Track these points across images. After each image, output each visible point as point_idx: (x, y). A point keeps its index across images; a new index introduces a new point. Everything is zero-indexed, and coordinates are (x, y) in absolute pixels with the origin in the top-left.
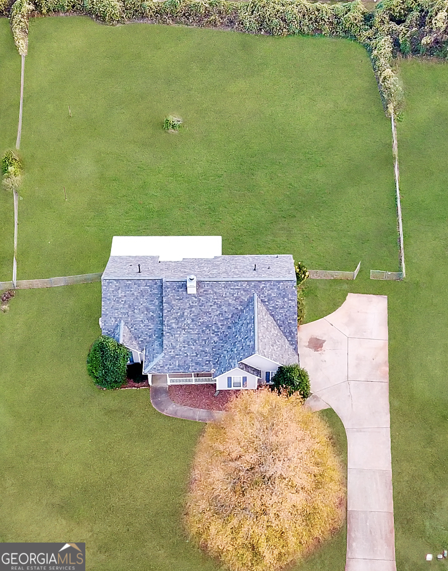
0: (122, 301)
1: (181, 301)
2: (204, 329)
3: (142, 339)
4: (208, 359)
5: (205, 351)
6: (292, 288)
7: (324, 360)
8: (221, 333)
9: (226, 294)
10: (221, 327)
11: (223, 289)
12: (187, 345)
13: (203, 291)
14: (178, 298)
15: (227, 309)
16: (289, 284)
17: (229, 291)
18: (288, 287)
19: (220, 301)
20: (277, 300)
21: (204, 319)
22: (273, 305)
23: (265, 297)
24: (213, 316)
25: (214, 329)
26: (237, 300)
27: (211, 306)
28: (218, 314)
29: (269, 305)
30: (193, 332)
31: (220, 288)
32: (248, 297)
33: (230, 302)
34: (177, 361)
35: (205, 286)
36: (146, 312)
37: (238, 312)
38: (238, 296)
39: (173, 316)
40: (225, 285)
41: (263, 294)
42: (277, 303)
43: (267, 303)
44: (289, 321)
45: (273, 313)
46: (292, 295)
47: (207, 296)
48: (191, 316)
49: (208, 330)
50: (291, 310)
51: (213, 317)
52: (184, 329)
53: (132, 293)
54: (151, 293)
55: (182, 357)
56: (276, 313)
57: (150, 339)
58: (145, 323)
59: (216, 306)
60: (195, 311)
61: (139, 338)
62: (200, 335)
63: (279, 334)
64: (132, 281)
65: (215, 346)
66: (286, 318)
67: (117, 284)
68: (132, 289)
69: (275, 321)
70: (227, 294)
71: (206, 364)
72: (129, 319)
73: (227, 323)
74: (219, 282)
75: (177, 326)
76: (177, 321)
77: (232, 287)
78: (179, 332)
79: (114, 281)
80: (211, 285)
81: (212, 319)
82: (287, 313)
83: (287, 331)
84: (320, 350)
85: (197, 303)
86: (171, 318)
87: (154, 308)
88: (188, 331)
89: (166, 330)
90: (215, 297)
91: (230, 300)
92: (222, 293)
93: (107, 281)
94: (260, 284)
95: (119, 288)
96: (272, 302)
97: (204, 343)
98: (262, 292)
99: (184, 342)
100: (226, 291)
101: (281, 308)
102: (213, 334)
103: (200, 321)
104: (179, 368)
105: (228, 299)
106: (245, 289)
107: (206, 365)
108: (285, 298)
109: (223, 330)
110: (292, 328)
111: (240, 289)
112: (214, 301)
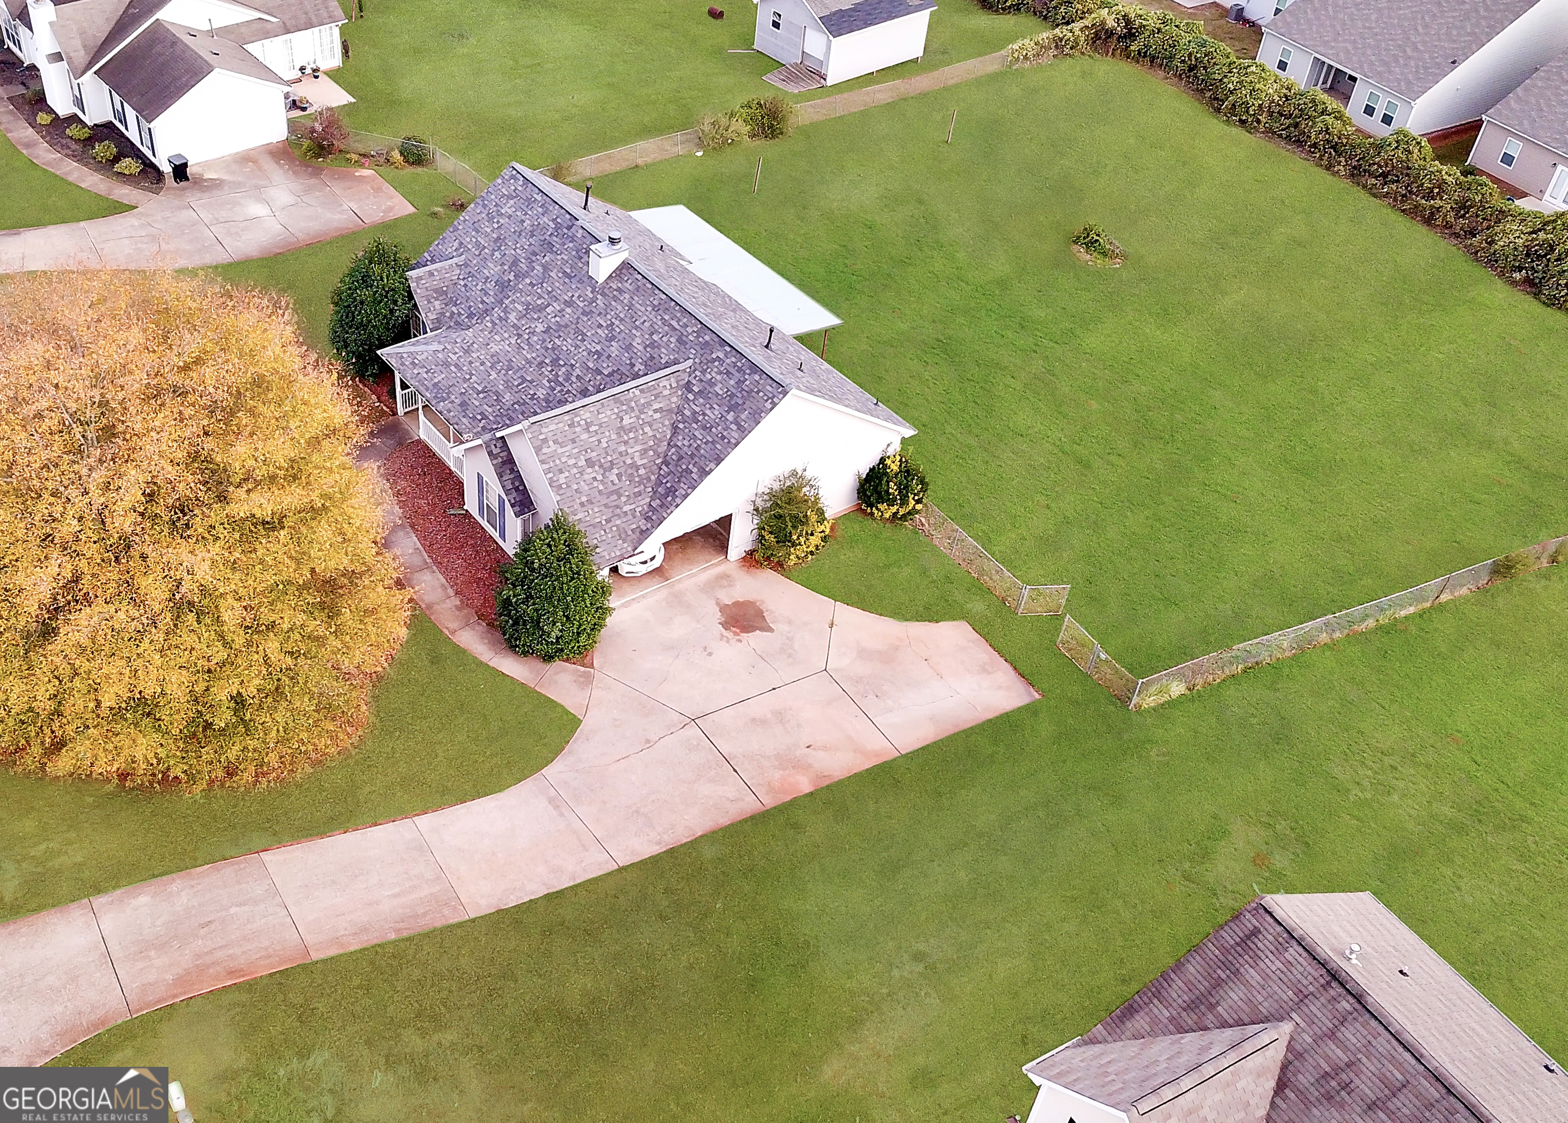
0: (498, 222)
1: (567, 280)
2: (547, 361)
3: (456, 312)
4: (487, 413)
5: (500, 398)
6: (767, 401)
7: (709, 650)
8: (562, 390)
9: (645, 321)
10: (574, 379)
11: (649, 309)
12: (490, 365)
13: (615, 287)
14: (568, 271)
15: (617, 353)
16: (769, 388)
17: (655, 320)
18: (761, 394)
19: (622, 328)
20: (715, 406)
21: (565, 343)
22: (697, 409)
23: (701, 380)
24: (584, 348)
25: (560, 373)
26: (648, 350)
27: (600, 326)
28: (594, 350)
29: (691, 404)
30: (525, 352)
31: (648, 303)
32: (672, 357)
33: (635, 344)
34: (443, 376)
35: (626, 281)
36: (506, 267)
37: (627, 373)
38: (660, 342)
39: (528, 298)
40: (660, 304)
41: (704, 372)
42: (708, 412)
43: (691, 396)
44: (691, 467)
45: (681, 426)
46: (750, 416)
47: (613, 303)
48: (553, 320)
49: (549, 369)
50: (718, 446)
51: (580, 350)
52: (520, 336)
53: (523, 217)
54: (548, 238)
55: (459, 375)
56: (687, 430)
57: (466, 320)
58: (488, 285)
59: (606, 332)
60: (567, 316)
61: (456, 305)
62: (527, 366)
63: (642, 471)
64: (545, 197)
65: (525, 403)
66: (692, 456)
67: (520, 188)
68: (529, 212)
69: (669, 444)
70: (646, 324)
71: (474, 418)
72: (475, 262)
73: (590, 380)
74: (657, 292)
75: (516, 321)
76: (524, 312)
77: (667, 317)
78: (506, 335)
79: (522, 179)
80: (639, 287)
81: (576, 352)
82: (703, 446)
83: (667, 482)
84: (734, 632)
85: (586, 303)
86: (523, 300)
87: (526, 269)
88: (522, 345)
89: (496, 315)
90: (622, 315)
91: (638, 340)
92: (640, 314)
93: (514, 172)
94: (719, 348)
95: (517, 196)
96: (701, 400)
97: (516, 383)
98: (705, 367)
99: (492, 356)
100: (651, 316)
101: (704, 428)
102: (549, 381)
103: (556, 341)
104: (431, 388)
105: (638, 334)
106: (684, 338)
107: (471, 420)
108: (732, 413)
109: (570, 389)
110: (682, 485)
111: (676, 329)
112: (613, 320)
